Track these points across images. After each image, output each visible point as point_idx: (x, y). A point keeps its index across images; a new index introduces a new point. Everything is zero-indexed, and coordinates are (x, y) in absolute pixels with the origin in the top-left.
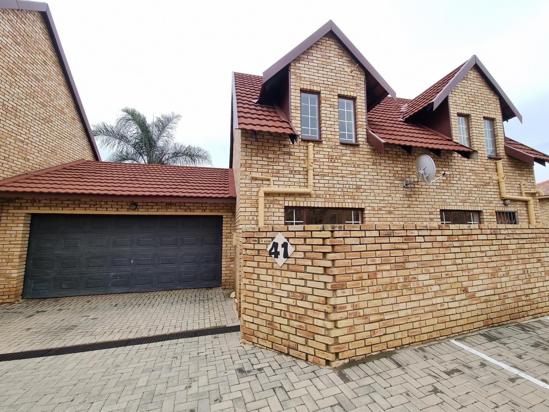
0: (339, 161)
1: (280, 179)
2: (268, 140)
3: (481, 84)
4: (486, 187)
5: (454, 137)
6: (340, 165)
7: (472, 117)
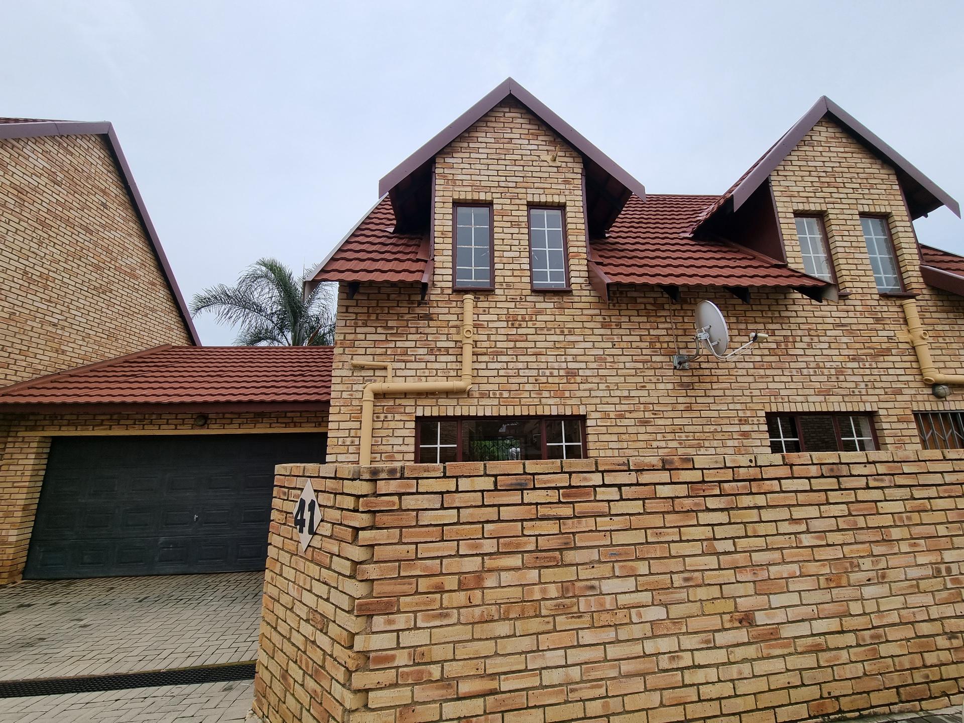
0: (530, 324)
1: (409, 365)
2: (389, 295)
3: (847, 150)
4: (881, 358)
5: (789, 260)
6: (532, 331)
7: (831, 216)
